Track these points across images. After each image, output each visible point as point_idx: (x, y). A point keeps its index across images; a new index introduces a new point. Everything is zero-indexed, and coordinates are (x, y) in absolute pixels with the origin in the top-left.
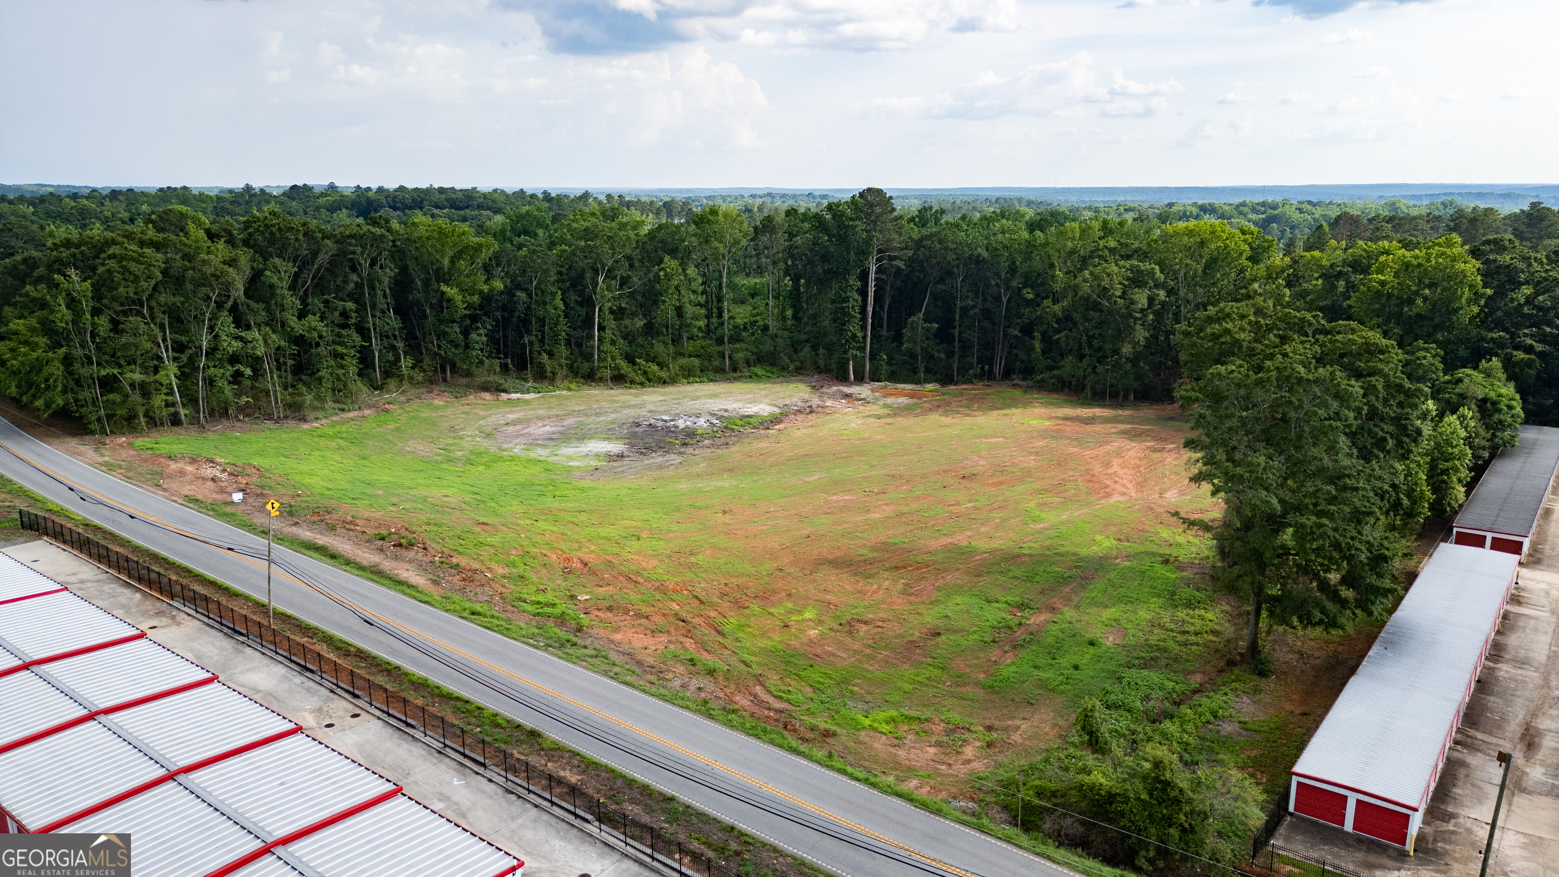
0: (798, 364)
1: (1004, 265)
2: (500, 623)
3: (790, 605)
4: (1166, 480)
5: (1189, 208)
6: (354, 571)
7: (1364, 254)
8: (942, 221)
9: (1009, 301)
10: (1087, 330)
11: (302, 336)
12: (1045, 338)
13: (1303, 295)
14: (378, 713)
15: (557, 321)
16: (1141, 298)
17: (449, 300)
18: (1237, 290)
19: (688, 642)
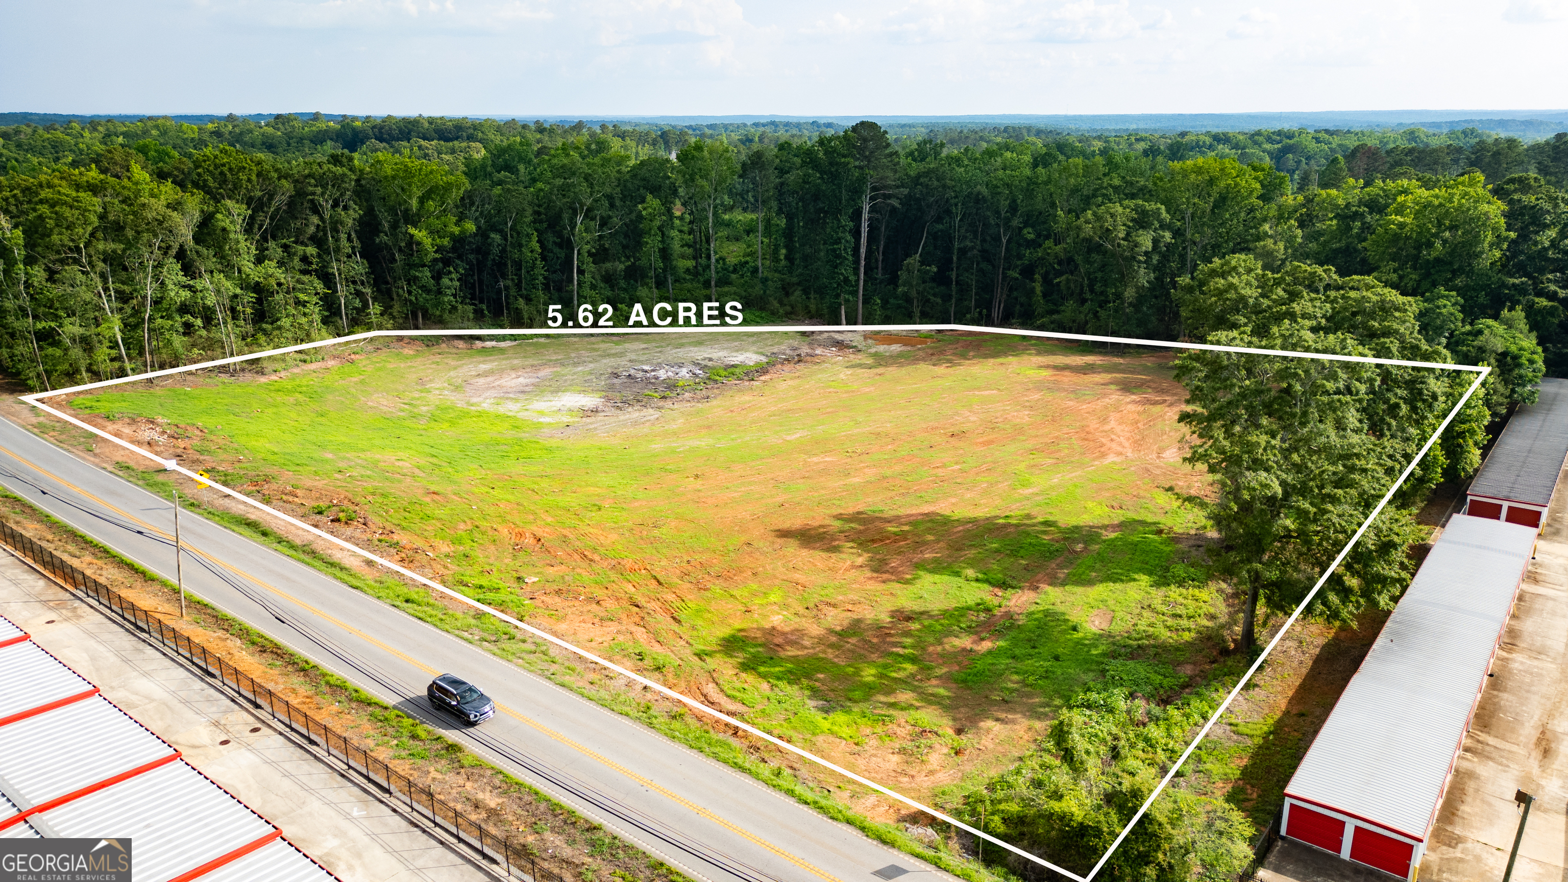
0: (788, 308)
1: (1004, 204)
2: (434, 613)
3: (754, 586)
4: (1165, 437)
5: (1202, 138)
6: (285, 550)
7: (1381, 193)
8: (943, 155)
9: (1009, 242)
10: (1088, 274)
11: (258, 283)
12: (1046, 280)
13: (1314, 236)
14: (281, 727)
15: (534, 264)
16: (1145, 240)
17: (419, 244)
18: (1247, 231)
19: (640, 632)
